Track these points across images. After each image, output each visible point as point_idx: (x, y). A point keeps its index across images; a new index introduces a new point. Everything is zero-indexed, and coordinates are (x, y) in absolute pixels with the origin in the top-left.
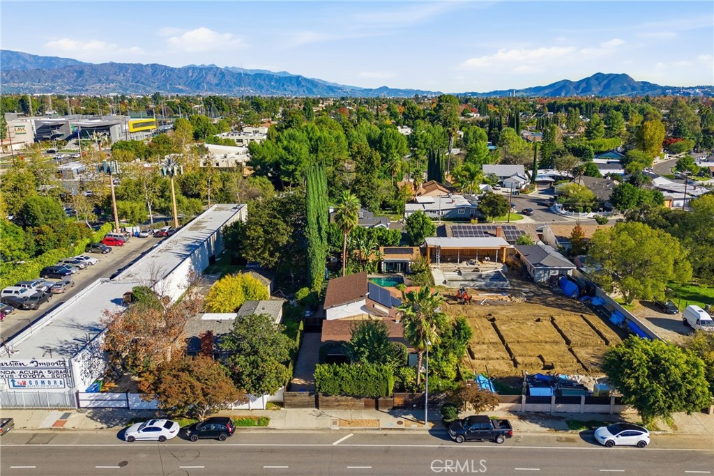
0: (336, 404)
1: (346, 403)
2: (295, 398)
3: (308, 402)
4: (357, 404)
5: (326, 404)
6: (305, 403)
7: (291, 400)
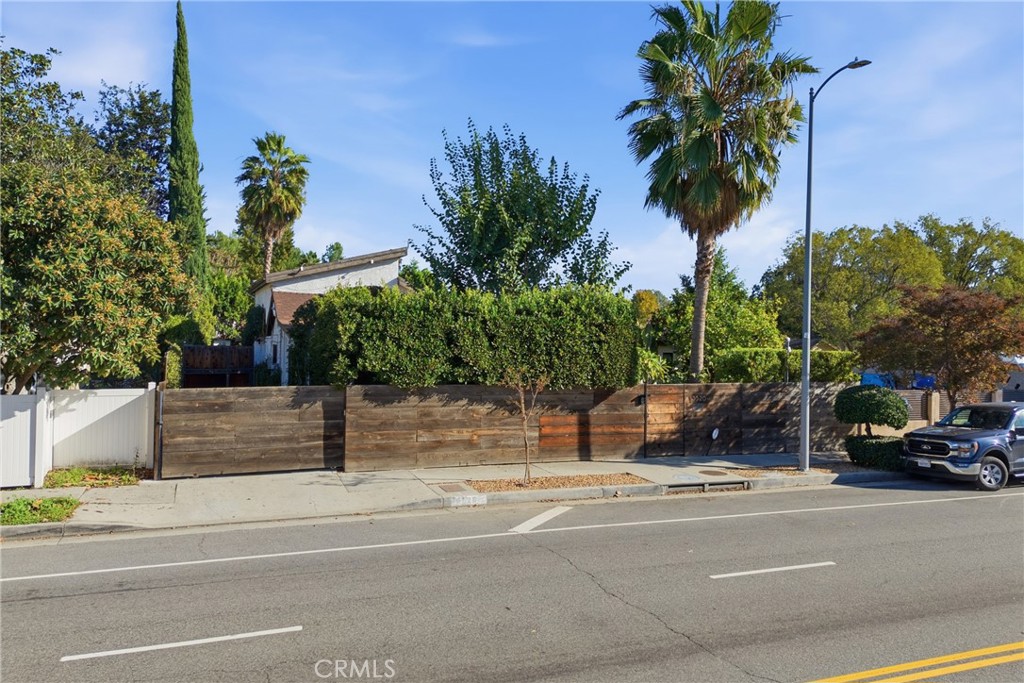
0: (425, 438)
1: (466, 434)
2: (223, 422)
3: (289, 439)
4: (510, 437)
5: (379, 440)
6: (274, 446)
7: (199, 432)
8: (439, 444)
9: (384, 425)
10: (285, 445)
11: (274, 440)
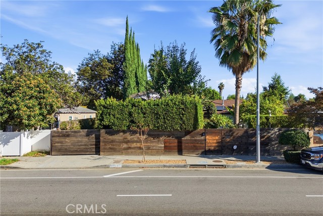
0: (125, 146)
1: (138, 145)
2: (67, 140)
3: (85, 145)
4: (153, 146)
5: (110, 146)
6: (81, 147)
7: (61, 142)
8: (129, 148)
9: (113, 141)
10: (84, 147)
11: (81, 145)
